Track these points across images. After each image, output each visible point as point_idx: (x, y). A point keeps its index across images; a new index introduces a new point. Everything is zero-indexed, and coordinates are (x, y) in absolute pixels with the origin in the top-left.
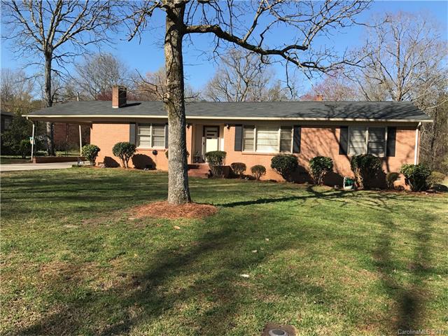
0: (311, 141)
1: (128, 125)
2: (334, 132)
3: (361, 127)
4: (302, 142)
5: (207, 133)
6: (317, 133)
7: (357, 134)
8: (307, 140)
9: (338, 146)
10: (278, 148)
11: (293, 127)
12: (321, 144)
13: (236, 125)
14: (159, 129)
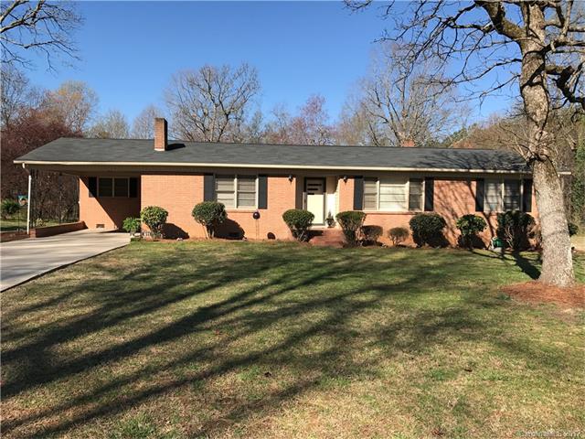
0: (445, 196)
1: (202, 177)
2: (469, 185)
3: (496, 179)
4: (435, 197)
5: (308, 187)
6: (452, 187)
7: (492, 187)
8: (441, 195)
9: (474, 201)
10: (407, 205)
11: (424, 180)
12: (456, 199)
13: (355, 177)
14: (246, 183)
